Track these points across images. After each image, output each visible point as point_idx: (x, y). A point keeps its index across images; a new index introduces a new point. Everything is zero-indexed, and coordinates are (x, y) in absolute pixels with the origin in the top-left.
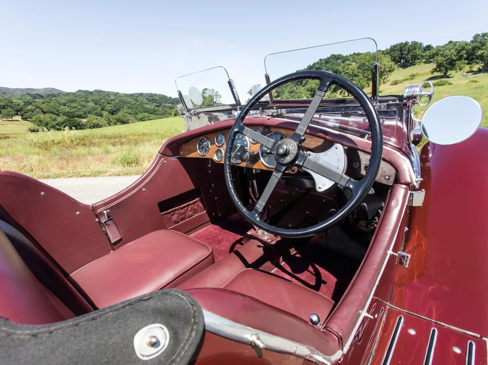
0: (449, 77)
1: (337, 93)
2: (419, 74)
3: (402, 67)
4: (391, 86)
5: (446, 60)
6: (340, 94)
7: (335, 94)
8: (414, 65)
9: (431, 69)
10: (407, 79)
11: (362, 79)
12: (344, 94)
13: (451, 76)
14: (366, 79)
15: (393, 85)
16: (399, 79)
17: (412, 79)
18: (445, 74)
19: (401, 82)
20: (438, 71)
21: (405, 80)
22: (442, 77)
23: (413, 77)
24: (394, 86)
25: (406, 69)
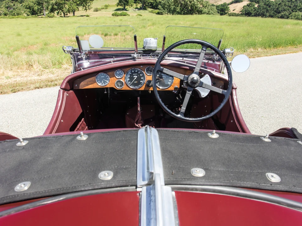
0: (127, 10)
1: (54, 13)
2: (110, 5)
4: (94, 12)
6: (58, 15)
7: (52, 14)
9: (116, 3)
10: (104, 8)
11: (73, 4)
12: (61, 14)
13: (127, 9)
14: (76, 4)
15: (95, 11)
16: (99, 7)
17: (106, 8)
18: (124, 7)
19: (100, 10)
20: (120, 5)
21: (102, 9)
22: (123, 10)
24: (96, 12)
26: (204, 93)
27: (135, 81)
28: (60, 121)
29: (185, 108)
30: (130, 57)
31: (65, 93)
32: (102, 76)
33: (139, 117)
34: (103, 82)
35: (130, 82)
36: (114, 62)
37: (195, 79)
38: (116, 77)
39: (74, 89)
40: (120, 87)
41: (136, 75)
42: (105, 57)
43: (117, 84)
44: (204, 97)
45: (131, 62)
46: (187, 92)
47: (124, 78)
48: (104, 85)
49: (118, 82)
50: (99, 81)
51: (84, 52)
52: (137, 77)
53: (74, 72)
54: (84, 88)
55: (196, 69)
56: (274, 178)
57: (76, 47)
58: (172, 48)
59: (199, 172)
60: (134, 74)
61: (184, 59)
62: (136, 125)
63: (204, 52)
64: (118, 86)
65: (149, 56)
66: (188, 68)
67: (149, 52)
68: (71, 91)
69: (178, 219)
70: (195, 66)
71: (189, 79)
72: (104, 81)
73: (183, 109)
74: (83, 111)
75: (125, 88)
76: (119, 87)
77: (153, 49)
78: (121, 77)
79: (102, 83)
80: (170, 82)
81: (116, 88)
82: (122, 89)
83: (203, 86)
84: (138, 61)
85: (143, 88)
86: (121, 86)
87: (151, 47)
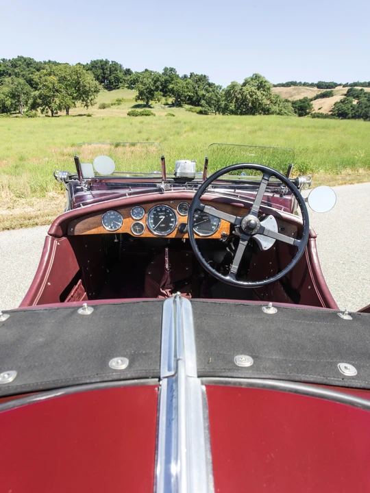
0: (151, 107)
1: (37, 110)
2: (124, 100)
3: (107, 89)
4: (100, 110)
5: (146, 89)
6: (42, 113)
7: (34, 112)
8: (118, 88)
9: (134, 96)
10: (115, 104)
11: (66, 97)
12: (47, 112)
13: (152, 106)
14: (71, 97)
16: (108, 102)
17: (119, 104)
18: (147, 103)
19: (109, 106)
20: (141, 99)
21: (112, 105)
22: (145, 106)
23: (119, 102)
24: (102, 110)
25: (111, 92)
26: (266, 244)
27: (162, 223)
28: (47, 284)
29: (237, 267)
30: (155, 188)
31: (55, 242)
32: (112, 215)
33: (167, 278)
34: (112, 225)
35: (154, 226)
36: (130, 194)
37: (253, 222)
38: (132, 218)
39: (69, 234)
40: (139, 233)
41: (163, 215)
42: (117, 187)
43: (134, 229)
44: (266, 249)
45: (156, 195)
46: (241, 242)
47: (144, 219)
48: (113, 229)
49: (134, 225)
50: (107, 224)
51: (85, 180)
52: (164, 217)
53: (69, 210)
54: (83, 234)
55: (255, 207)
56: (348, 370)
57: (74, 172)
58: (219, 176)
59: (245, 361)
60: (160, 214)
61: (237, 191)
62: (162, 291)
63: (267, 182)
64: (136, 231)
65: (183, 186)
66: (242, 205)
67: (183, 181)
68: (64, 238)
69: (207, 421)
70: (252, 203)
71: (244, 222)
72: (114, 223)
73: (235, 267)
74: (80, 268)
75: (145, 234)
76: (137, 233)
77: (189, 176)
78: (140, 218)
80: (215, 225)
81: (132, 234)
82: (141, 236)
83: (265, 233)
84: (166, 194)
85: (173, 235)
87: (187, 174)
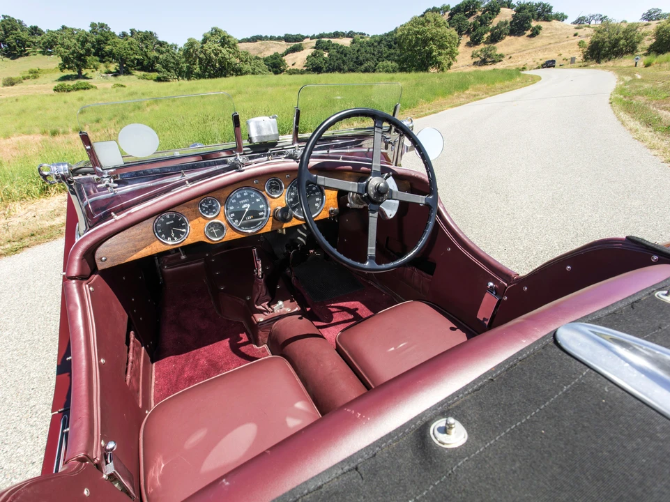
0: (87, 78)
2: (42, 71)
3: (8, 56)
4: (6, 88)
5: (73, 54)
8: (27, 55)
9: (57, 65)
10: (28, 78)
13: (88, 76)
15: (7, 85)
16: (16, 75)
17: (35, 77)
18: (80, 72)
19: (20, 81)
20: (69, 68)
21: (24, 79)
22: (77, 77)
23: (35, 74)
24: (10, 87)
25: (17, 60)
26: (390, 210)
27: (247, 215)
28: (100, 363)
29: (374, 248)
30: (226, 166)
31: (85, 287)
32: (169, 220)
33: (262, 288)
34: (173, 235)
35: (237, 221)
36: (191, 181)
37: (382, 185)
38: (204, 217)
39: (101, 266)
40: (218, 236)
41: (247, 203)
42: (164, 174)
43: (210, 232)
44: (391, 217)
45: (233, 176)
47: (222, 215)
48: (177, 241)
49: (208, 227)
50: (163, 236)
51: (106, 172)
52: (249, 206)
54: (127, 261)
60: (242, 202)
61: (331, 151)
62: (258, 307)
63: (380, 131)
64: (213, 235)
65: (264, 156)
66: (350, 167)
67: (263, 149)
68: (95, 277)
72: (175, 231)
73: (372, 250)
74: (129, 315)
75: (229, 235)
76: (215, 237)
77: (271, 140)
78: (215, 215)
79: (171, 236)
80: (318, 202)
81: (208, 241)
82: (224, 240)
84: (249, 171)
85: (268, 228)
86: (219, 234)
